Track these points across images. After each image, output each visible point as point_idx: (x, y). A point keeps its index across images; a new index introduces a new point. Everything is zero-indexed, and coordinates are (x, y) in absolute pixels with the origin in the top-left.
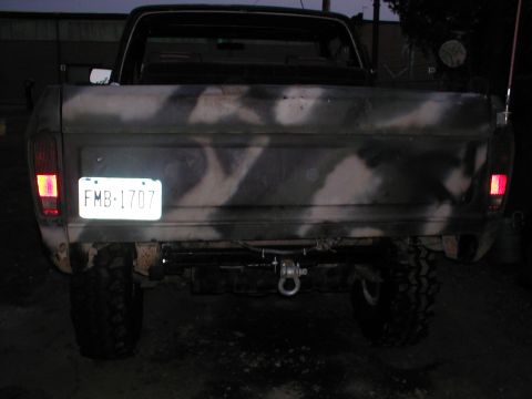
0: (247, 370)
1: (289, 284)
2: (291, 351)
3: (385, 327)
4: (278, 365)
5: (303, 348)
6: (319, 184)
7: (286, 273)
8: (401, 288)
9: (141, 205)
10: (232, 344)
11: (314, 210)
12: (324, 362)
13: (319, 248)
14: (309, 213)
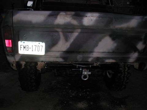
0: (71, 96)
1: (85, 77)
3: (113, 85)
4: (80, 95)
5: (88, 89)
6: (96, 45)
7: (84, 74)
8: (119, 75)
9: (38, 50)
10: (67, 87)
11: (94, 53)
12: (94, 94)
13: (95, 65)
14: (93, 54)
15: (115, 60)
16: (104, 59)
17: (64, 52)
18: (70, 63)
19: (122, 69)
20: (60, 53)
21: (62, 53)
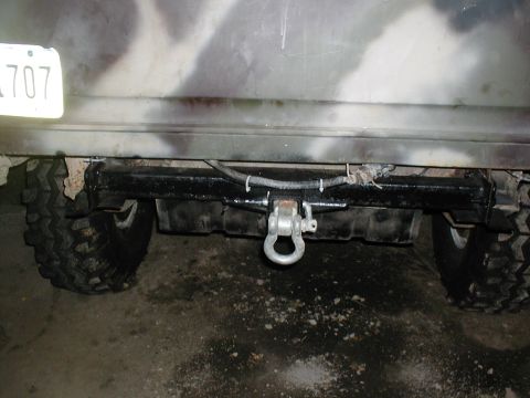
2: (337, 301)
4: (313, 322)
5: (356, 297)
6: (350, 63)
7: (277, 226)
8: (502, 238)
9: (31, 93)
10: (260, 282)
11: (341, 111)
12: (378, 324)
13: (351, 180)
14: (332, 118)
15: (471, 153)
16: (401, 149)
17: (170, 99)
18: (214, 163)
19: (512, 208)
20: (145, 107)
21: (158, 105)
